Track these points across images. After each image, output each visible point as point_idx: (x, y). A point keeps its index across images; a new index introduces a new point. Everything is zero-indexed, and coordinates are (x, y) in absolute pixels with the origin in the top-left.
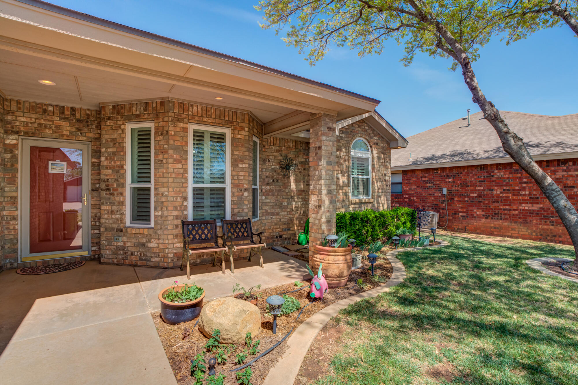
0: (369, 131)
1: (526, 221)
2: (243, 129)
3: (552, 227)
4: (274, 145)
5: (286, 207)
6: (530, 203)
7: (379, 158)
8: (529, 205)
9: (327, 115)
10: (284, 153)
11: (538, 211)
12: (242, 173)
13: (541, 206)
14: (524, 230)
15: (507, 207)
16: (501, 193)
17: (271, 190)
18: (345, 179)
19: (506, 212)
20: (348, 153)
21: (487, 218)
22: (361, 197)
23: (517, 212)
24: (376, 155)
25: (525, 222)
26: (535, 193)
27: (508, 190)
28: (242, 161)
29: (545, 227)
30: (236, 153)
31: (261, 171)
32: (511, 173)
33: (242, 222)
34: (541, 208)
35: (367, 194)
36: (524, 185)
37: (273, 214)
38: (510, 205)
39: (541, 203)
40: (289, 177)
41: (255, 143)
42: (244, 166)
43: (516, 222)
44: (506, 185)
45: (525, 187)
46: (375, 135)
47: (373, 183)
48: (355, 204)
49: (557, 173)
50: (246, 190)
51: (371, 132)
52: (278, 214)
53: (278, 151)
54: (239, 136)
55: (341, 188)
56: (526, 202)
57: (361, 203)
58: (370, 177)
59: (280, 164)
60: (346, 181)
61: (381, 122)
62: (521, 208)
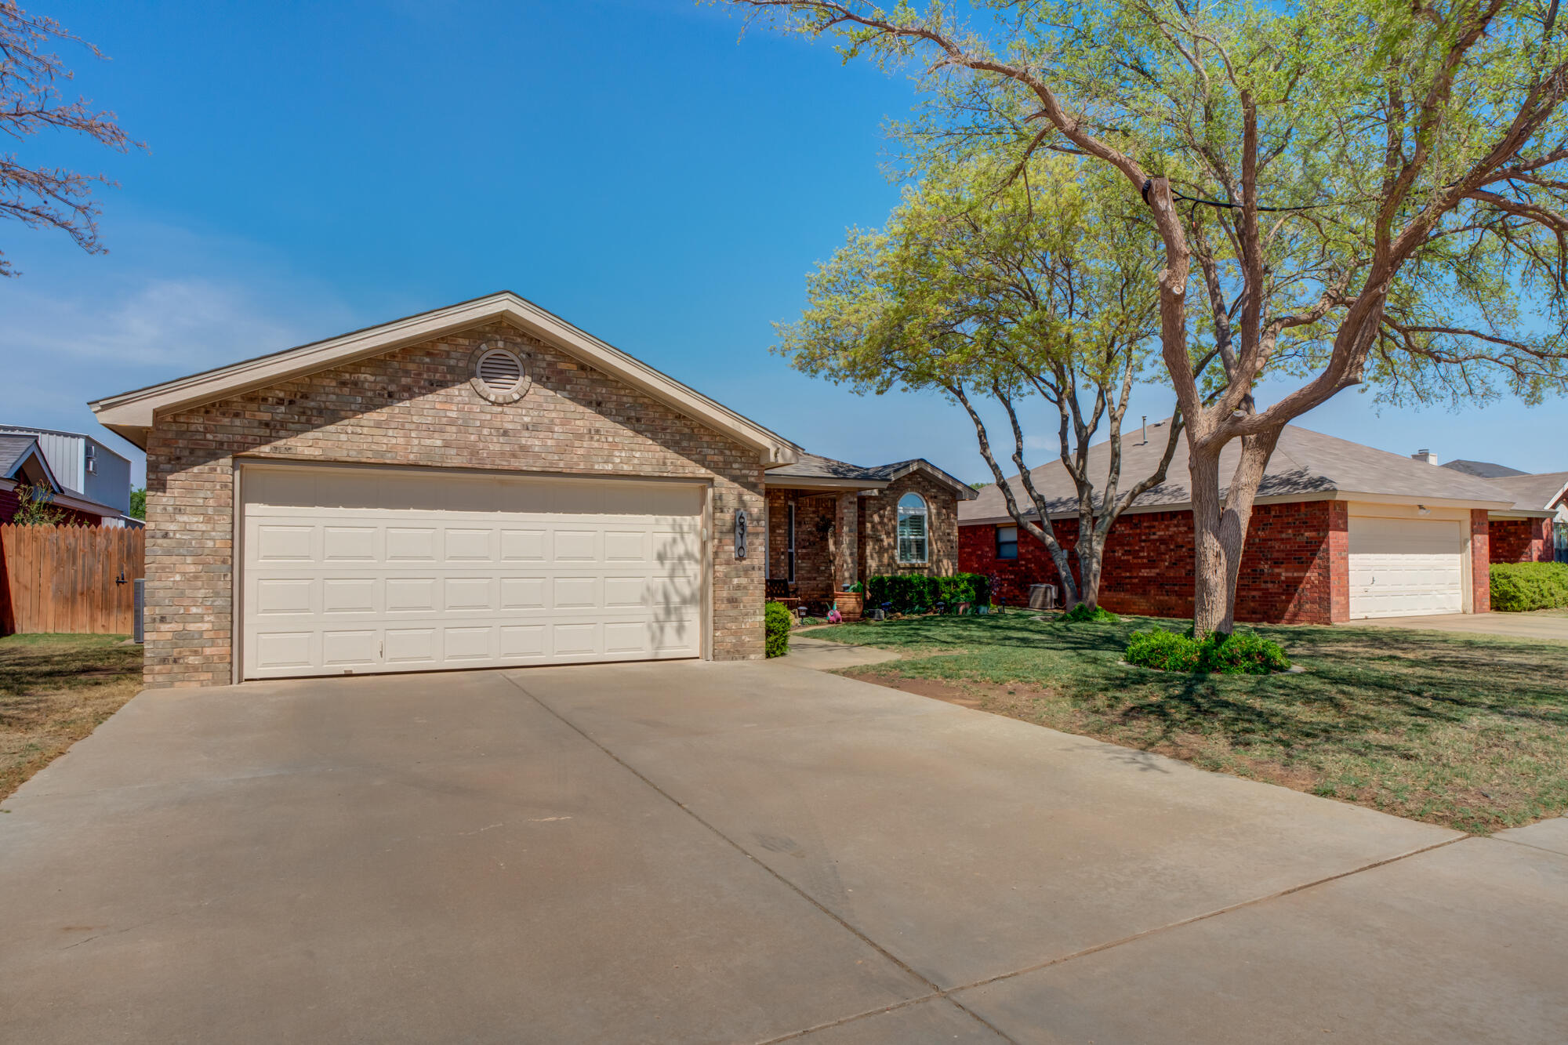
0: (923, 484)
1: (1145, 591)
2: (779, 498)
3: (1166, 598)
4: (810, 506)
5: (824, 572)
6: (1149, 568)
7: (939, 514)
8: (1148, 570)
9: (848, 492)
10: (820, 515)
11: (1156, 577)
12: (778, 538)
13: (1157, 571)
14: (1143, 604)
15: (1128, 574)
16: (1123, 555)
17: (807, 554)
18: (891, 541)
19: (1127, 581)
20: (895, 511)
21: (1110, 590)
22: (914, 561)
23: (1137, 580)
24: (934, 511)
25: (1145, 593)
26: (1152, 554)
27: (1130, 551)
28: (779, 527)
29: (1161, 598)
30: (774, 520)
31: (797, 534)
32: (1131, 529)
33: (780, 581)
34: (1158, 574)
35: (922, 557)
36: (1143, 544)
37: (809, 579)
38: (1130, 571)
39: (1157, 568)
40: (827, 540)
41: (791, 507)
42: (781, 531)
43: (1136, 594)
44: (1127, 545)
45: (1143, 547)
46: (934, 487)
47: (930, 544)
48: (904, 568)
49: (1171, 529)
50: (783, 553)
51: (926, 483)
52: (815, 579)
53: (814, 512)
54: (776, 505)
55: (886, 550)
56: (1144, 566)
57: (912, 568)
58: (926, 537)
59: (817, 525)
60: (892, 543)
61: (936, 474)
62: (1140, 574)
